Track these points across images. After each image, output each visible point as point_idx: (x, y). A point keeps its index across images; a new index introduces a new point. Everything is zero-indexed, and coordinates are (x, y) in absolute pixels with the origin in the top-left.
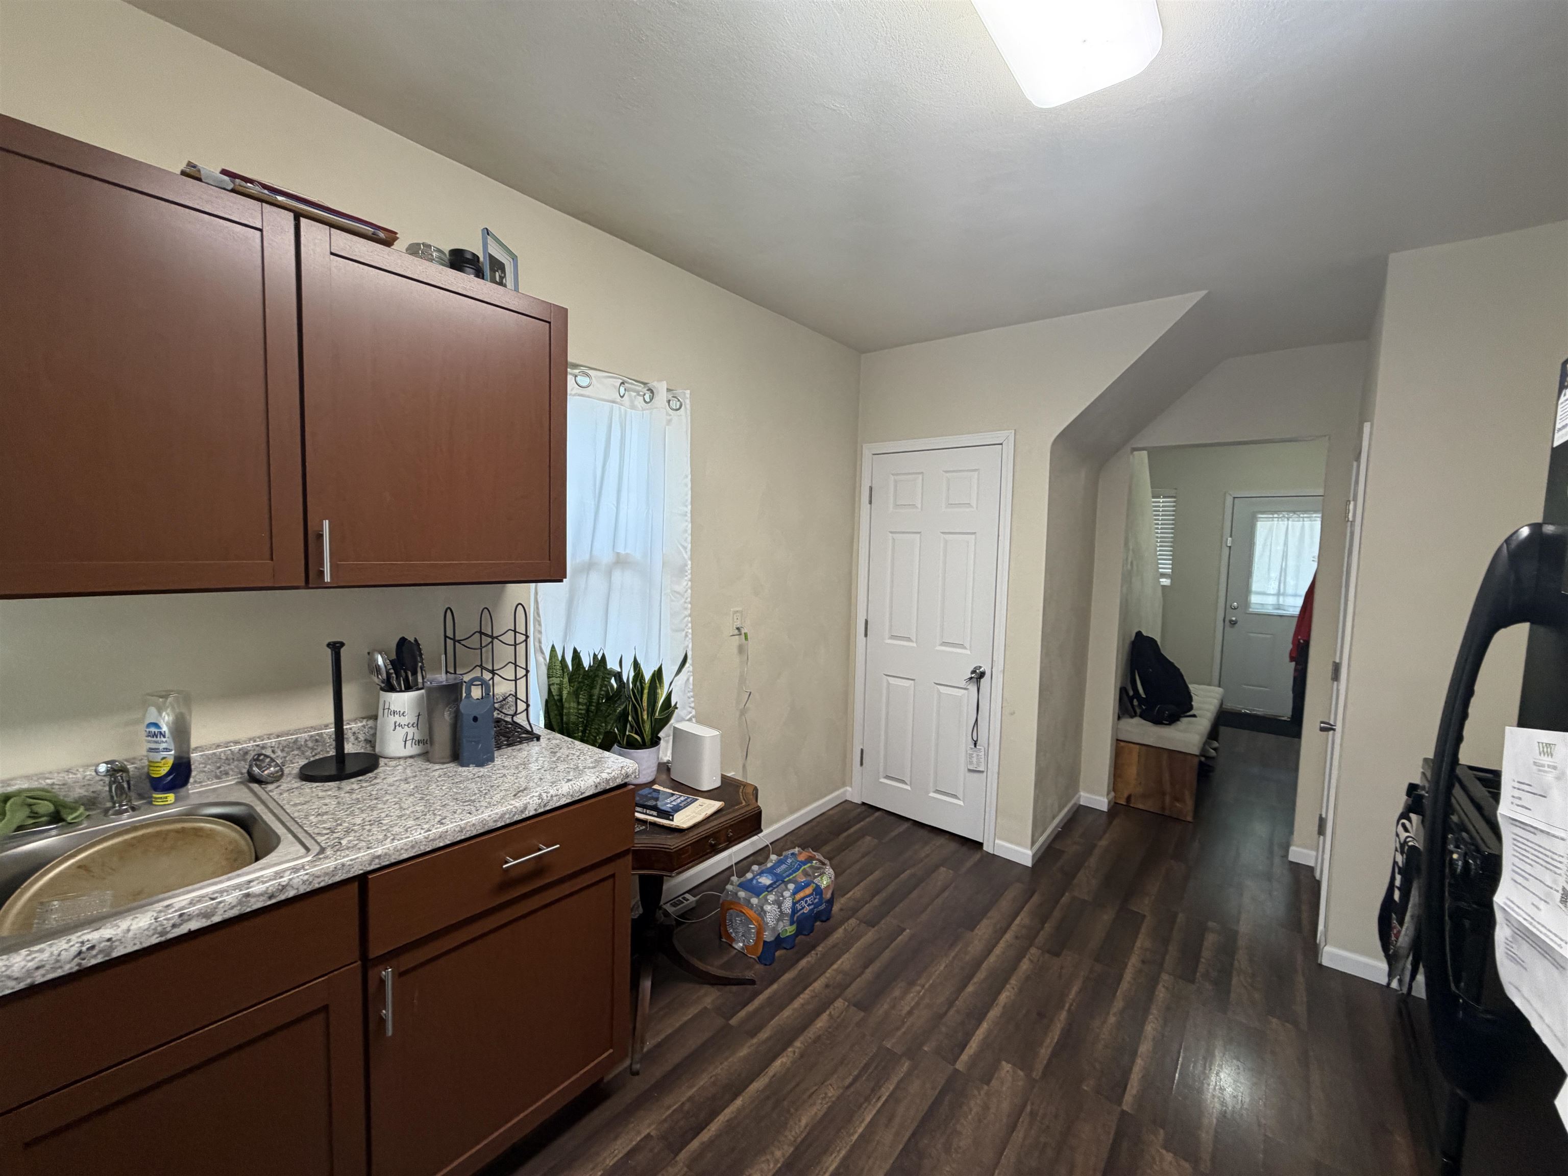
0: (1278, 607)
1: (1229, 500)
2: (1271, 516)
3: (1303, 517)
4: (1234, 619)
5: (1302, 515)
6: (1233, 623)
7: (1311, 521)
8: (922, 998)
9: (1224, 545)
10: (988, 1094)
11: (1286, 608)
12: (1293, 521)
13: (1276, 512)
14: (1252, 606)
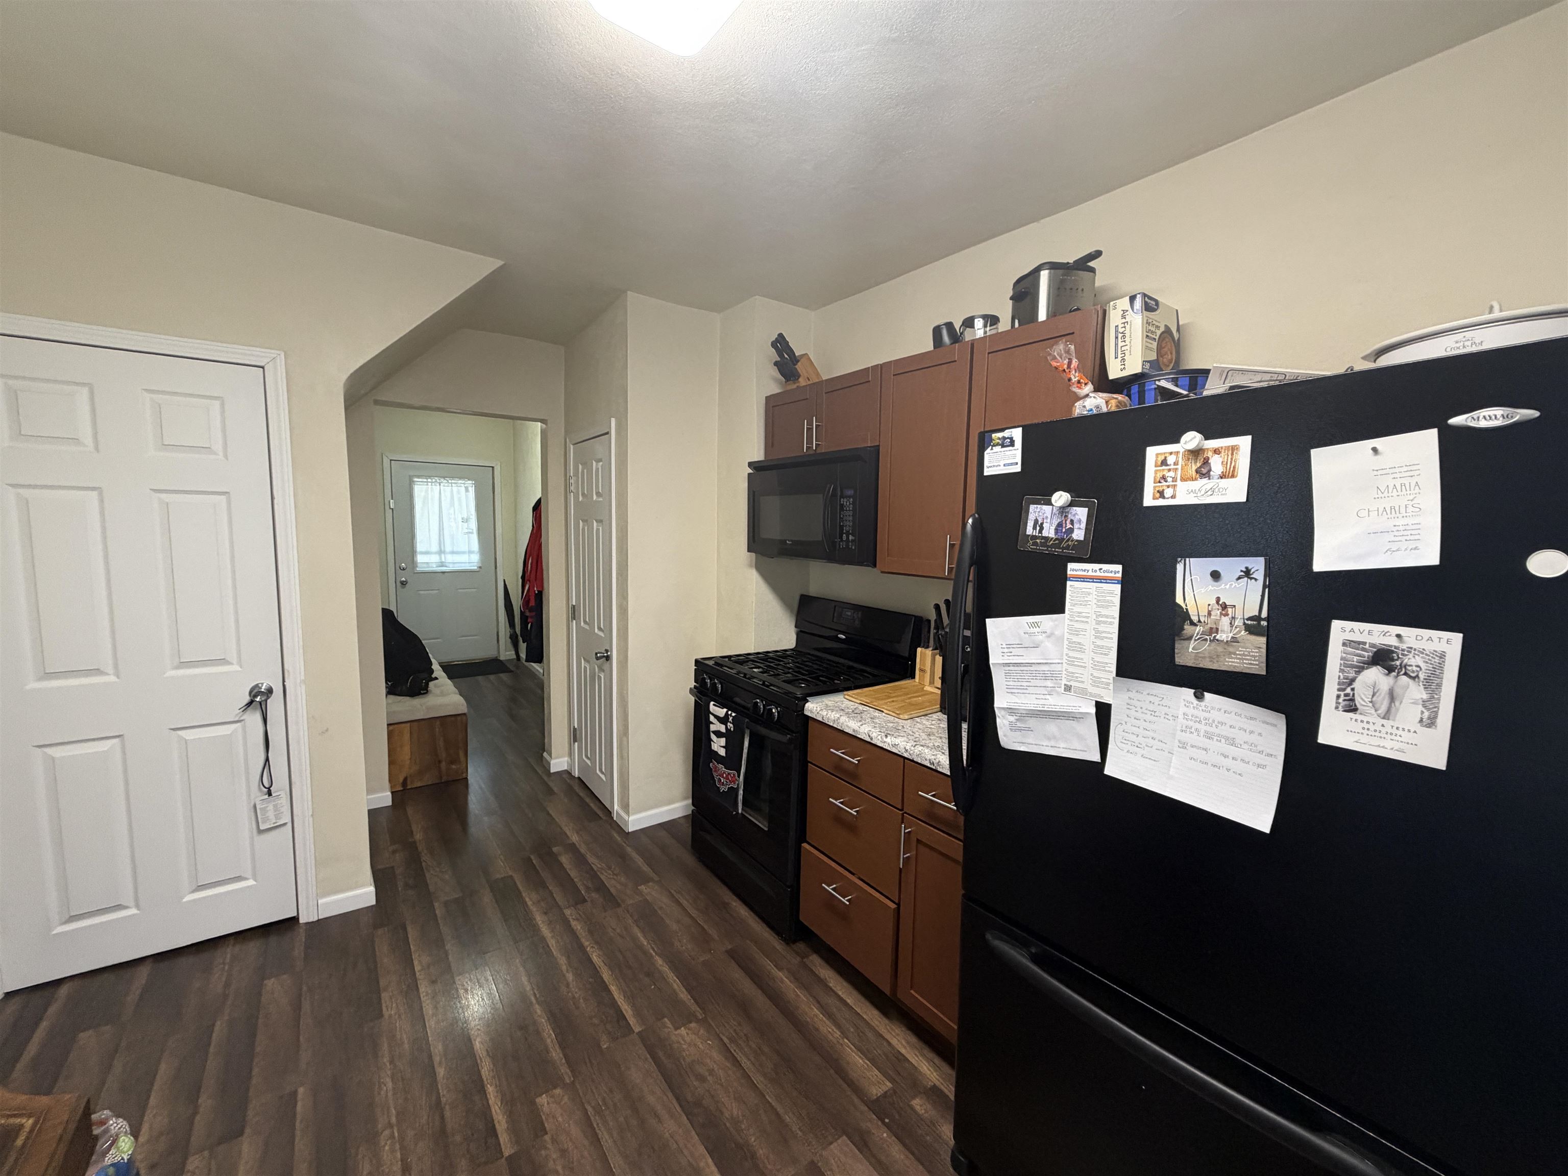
0: (442, 564)
1: (386, 462)
2: (425, 480)
3: (452, 483)
4: (403, 579)
5: (450, 481)
6: (403, 584)
7: (457, 486)
8: (402, 1139)
9: (387, 507)
10: (554, 1141)
11: (447, 564)
12: (444, 486)
13: (430, 477)
14: (419, 565)
